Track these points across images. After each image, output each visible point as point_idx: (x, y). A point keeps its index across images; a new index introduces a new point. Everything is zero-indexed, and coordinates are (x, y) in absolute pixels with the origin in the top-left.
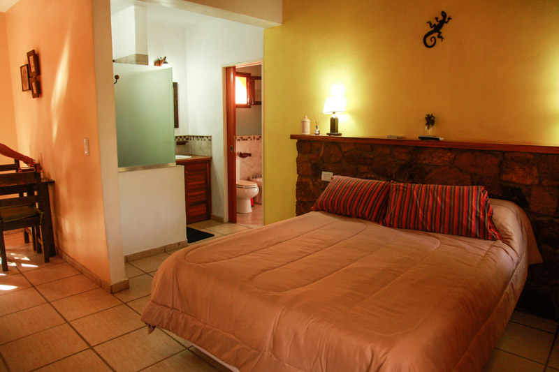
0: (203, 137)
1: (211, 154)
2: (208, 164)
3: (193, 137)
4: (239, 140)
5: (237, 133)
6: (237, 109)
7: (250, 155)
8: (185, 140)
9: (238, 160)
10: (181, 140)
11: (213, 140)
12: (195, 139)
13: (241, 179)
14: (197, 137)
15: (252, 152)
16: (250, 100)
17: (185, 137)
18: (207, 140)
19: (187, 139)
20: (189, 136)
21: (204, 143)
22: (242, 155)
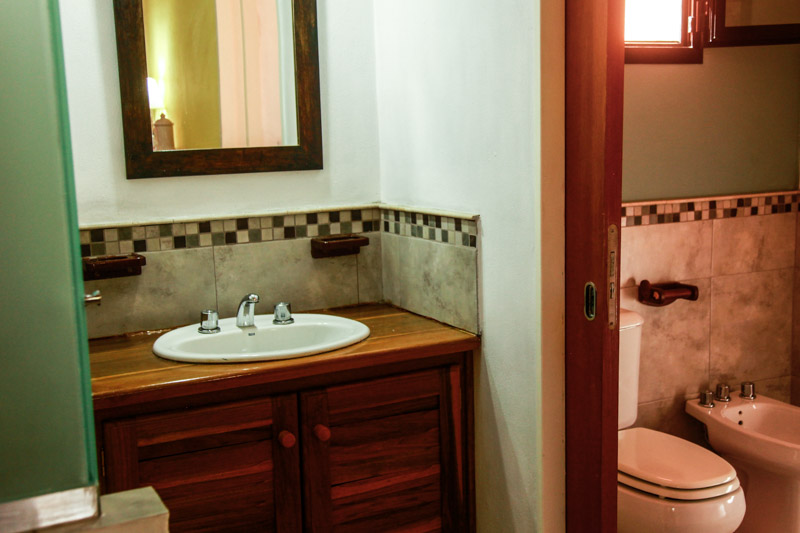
0: (438, 219)
1: (477, 318)
2: (455, 375)
3: (397, 213)
4: (638, 221)
5: (626, 191)
6: (631, 72)
7: (690, 292)
8: (357, 228)
9: (632, 325)
10: (335, 229)
11: (487, 242)
12: (405, 226)
13: (642, 422)
14: (412, 216)
15: (699, 273)
16: (702, 25)
17: (356, 214)
18: (456, 237)
19: (369, 226)
20: (378, 210)
21: (441, 254)
22: (652, 294)
